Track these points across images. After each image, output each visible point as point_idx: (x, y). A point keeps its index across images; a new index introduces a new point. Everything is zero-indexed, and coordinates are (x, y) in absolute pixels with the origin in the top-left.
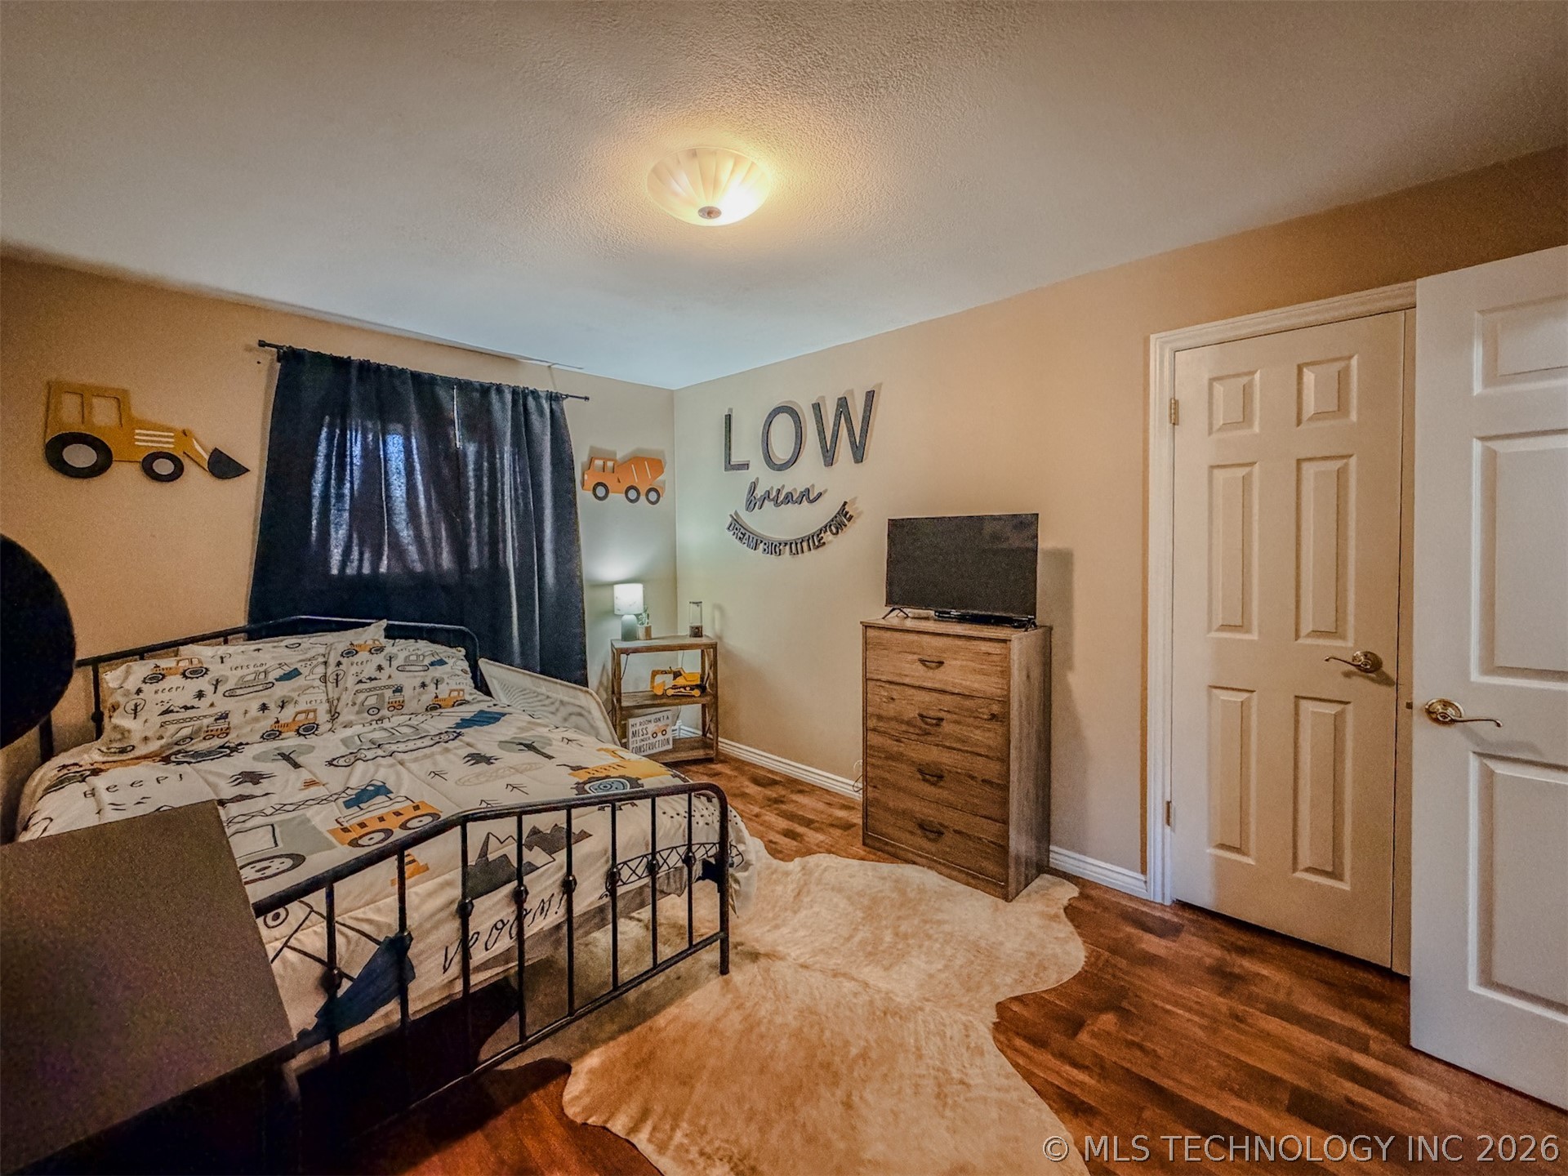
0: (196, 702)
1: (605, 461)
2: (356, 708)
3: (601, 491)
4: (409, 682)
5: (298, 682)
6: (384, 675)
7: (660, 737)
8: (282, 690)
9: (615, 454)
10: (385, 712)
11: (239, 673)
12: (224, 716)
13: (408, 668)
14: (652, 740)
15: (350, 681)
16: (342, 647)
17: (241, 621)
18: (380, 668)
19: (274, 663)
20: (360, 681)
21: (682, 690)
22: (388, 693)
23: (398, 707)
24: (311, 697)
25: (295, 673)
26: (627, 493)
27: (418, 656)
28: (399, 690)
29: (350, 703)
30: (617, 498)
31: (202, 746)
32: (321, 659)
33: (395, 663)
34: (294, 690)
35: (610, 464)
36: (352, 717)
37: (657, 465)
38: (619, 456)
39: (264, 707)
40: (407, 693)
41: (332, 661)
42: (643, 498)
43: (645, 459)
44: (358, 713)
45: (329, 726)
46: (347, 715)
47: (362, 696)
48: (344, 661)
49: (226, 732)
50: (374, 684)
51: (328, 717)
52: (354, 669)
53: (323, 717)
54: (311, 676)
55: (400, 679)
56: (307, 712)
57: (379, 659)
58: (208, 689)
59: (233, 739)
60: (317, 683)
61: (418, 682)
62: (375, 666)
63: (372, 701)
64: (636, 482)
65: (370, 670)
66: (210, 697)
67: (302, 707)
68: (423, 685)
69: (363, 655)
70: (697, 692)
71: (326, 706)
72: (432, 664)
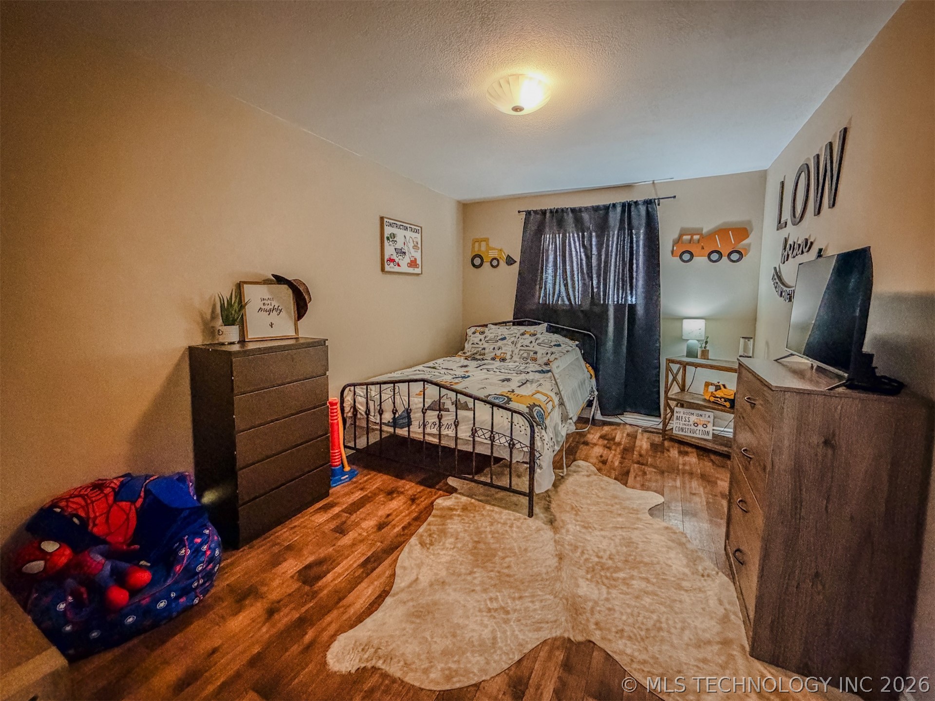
0: (479, 342)
1: (692, 235)
2: (519, 356)
3: (686, 257)
4: (541, 351)
5: (505, 342)
6: (531, 346)
7: (700, 427)
8: (500, 343)
9: (702, 229)
10: (529, 361)
11: (491, 335)
12: (484, 349)
13: (542, 345)
14: (693, 427)
15: (519, 345)
16: (522, 331)
17: (511, 318)
18: (531, 342)
19: (500, 334)
20: (522, 346)
21: (719, 399)
22: (532, 353)
23: (535, 360)
24: (507, 349)
25: (504, 339)
26: (709, 256)
27: (549, 340)
28: (536, 353)
29: (517, 354)
30: (700, 261)
31: (479, 357)
32: (514, 335)
33: (537, 342)
34: (503, 344)
35: (696, 237)
36: (518, 360)
37: (742, 232)
38: (705, 231)
39: (494, 349)
40: (539, 355)
41: (517, 337)
42: (725, 258)
43: (730, 229)
44: (520, 358)
45: (509, 360)
46: (516, 358)
47: (522, 352)
48: (520, 337)
49: (484, 354)
50: (527, 348)
51: (510, 357)
52: (522, 341)
53: (508, 357)
54: (508, 341)
55: (537, 348)
56: (504, 353)
57: (533, 339)
58: (483, 339)
59: (485, 357)
60: (510, 343)
61: (544, 352)
62: (530, 341)
63: (525, 355)
64: (719, 246)
65: (527, 342)
66: (483, 341)
67: (503, 351)
68: (547, 354)
69: (527, 336)
70: (728, 404)
71: (511, 353)
72: (555, 345)
